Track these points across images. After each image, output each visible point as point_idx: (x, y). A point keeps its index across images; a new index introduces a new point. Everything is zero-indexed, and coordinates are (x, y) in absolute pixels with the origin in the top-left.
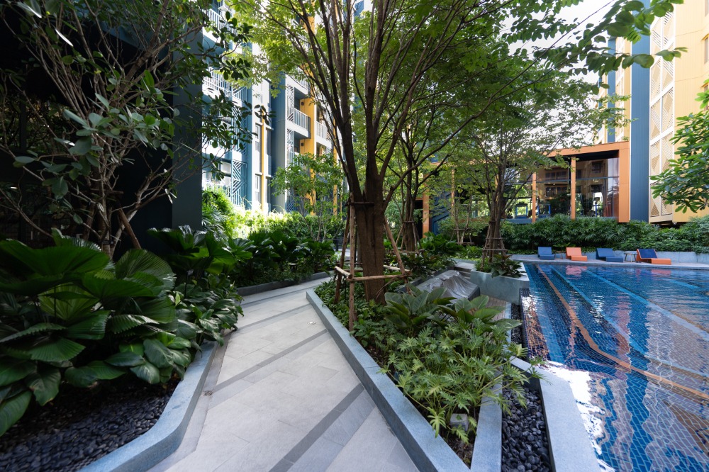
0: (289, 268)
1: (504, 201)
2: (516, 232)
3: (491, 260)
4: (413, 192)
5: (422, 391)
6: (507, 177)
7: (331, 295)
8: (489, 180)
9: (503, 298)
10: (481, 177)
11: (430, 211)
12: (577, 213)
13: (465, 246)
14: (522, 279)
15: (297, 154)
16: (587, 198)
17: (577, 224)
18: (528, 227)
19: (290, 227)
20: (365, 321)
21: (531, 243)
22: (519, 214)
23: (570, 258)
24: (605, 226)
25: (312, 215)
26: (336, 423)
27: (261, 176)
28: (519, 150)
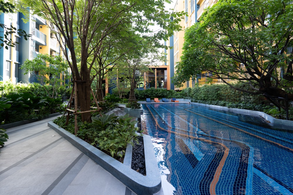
0: (34, 112)
1: (135, 82)
2: (140, 93)
3: (131, 103)
4: (102, 77)
5: (108, 146)
6: (136, 74)
7: (63, 122)
8: (130, 74)
9: (135, 116)
10: (127, 72)
11: (108, 85)
12: (157, 87)
13: (122, 99)
14: (141, 109)
15: (37, 53)
16: (160, 82)
17: (157, 91)
18: (143, 91)
19: (32, 91)
20: (83, 130)
21: (144, 96)
22: (141, 87)
23: (155, 102)
24: (164, 91)
25: (47, 85)
26: (73, 168)
27: (10, 62)
28: (140, 65)
